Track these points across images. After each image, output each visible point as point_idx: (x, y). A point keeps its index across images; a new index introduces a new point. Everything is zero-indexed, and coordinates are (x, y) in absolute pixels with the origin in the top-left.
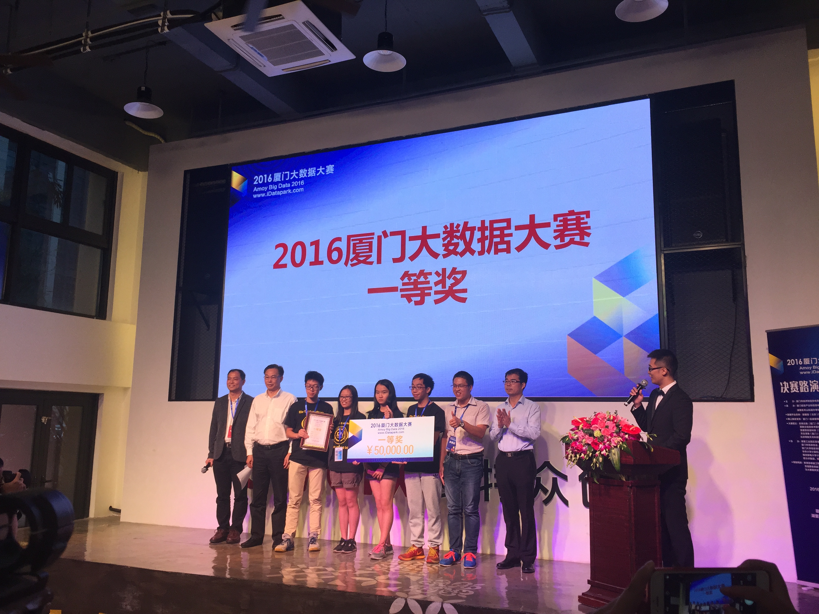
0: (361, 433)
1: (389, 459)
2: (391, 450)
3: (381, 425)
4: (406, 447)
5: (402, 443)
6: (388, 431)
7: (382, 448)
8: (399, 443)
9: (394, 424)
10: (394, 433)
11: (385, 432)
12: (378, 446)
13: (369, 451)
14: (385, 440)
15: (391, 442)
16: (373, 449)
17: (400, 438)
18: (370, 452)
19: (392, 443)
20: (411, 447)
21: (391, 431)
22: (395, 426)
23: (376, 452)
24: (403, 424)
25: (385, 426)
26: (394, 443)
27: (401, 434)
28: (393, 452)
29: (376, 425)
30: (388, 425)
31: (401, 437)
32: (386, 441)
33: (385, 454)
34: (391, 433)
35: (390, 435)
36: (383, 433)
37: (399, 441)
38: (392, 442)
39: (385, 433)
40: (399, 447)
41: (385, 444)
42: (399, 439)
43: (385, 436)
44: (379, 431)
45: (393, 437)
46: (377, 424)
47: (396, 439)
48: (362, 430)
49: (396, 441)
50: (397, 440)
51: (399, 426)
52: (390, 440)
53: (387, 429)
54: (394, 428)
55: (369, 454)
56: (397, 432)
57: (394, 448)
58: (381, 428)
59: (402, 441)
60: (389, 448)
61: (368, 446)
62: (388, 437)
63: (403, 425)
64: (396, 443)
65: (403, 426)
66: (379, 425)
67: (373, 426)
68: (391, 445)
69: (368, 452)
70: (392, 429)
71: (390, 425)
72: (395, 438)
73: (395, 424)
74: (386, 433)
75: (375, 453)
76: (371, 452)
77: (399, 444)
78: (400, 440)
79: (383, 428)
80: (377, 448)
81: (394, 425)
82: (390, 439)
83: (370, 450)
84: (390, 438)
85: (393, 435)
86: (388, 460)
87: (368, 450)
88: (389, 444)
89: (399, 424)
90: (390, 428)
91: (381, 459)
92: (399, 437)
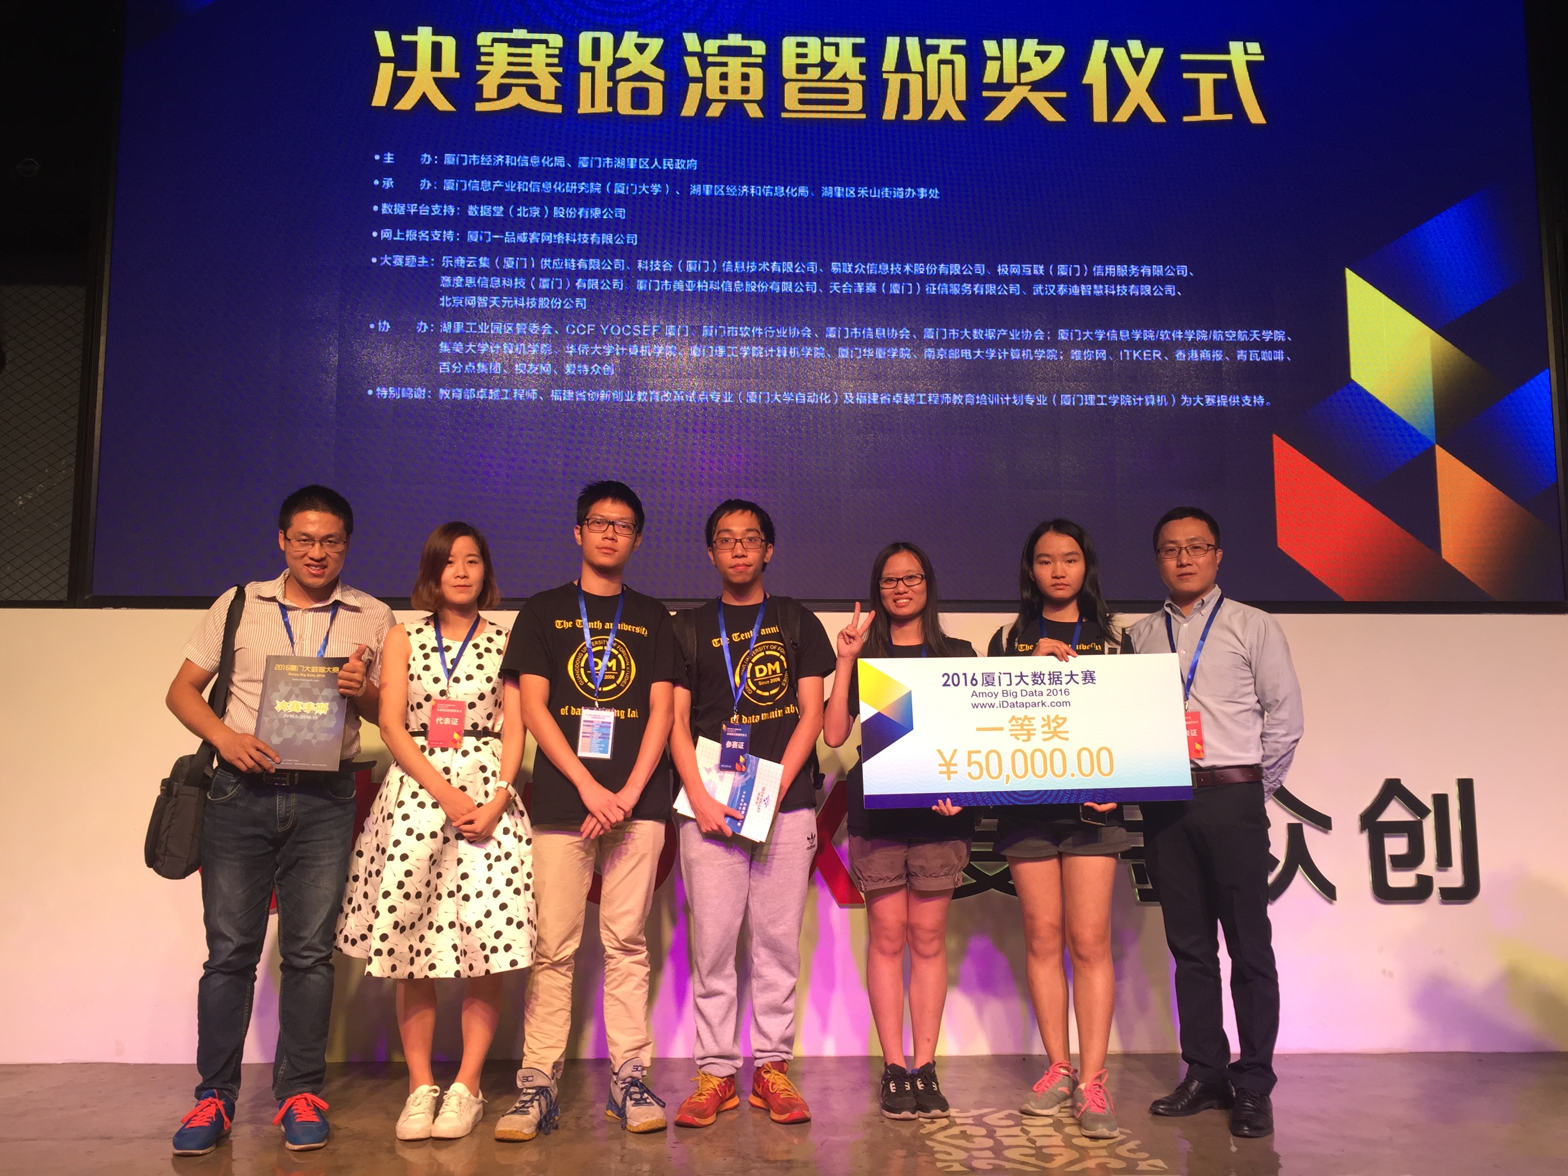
0: (906, 704)
1: (1024, 796)
2: (1029, 762)
3: (979, 677)
4: (1085, 755)
5: (1067, 739)
6: (1010, 699)
7: (993, 756)
8: (1056, 738)
9: (1030, 676)
10: (1035, 705)
11: (997, 701)
12: (979, 752)
13: (944, 769)
14: (1002, 729)
15: (1025, 738)
16: (961, 759)
17: (1060, 725)
18: (949, 773)
19: (1029, 740)
20: (1104, 754)
21: (1020, 699)
22: (1035, 683)
23: (975, 770)
24: (1063, 675)
25: (996, 682)
26: (1037, 741)
27: (1061, 711)
28: (1039, 770)
29: (962, 678)
30: (1005, 679)
31: (1060, 721)
32: (1006, 732)
33: (1008, 777)
34: (1023, 705)
35: (1020, 712)
36: (992, 706)
37: (1055, 734)
38: (1029, 735)
39: (997, 705)
40: (1057, 756)
41: (1006, 744)
42: (1055, 728)
43: (1002, 716)
44: (976, 700)
45: (1033, 722)
46: (965, 674)
47: (1043, 726)
48: (910, 693)
49: (1044, 733)
50: (1046, 729)
51: (1046, 681)
52: (1023, 729)
53: (1005, 693)
54: (1031, 688)
55: (949, 778)
56: (1043, 704)
57: (1038, 756)
58: (979, 688)
59: (1067, 732)
60: (1019, 757)
61: (939, 752)
62: (1013, 718)
63: (1065, 679)
64: (1045, 740)
65: (1064, 683)
66: (973, 679)
67: (951, 680)
68: (1028, 748)
69: (941, 773)
70: (1024, 693)
71: (1016, 680)
72: (1037, 723)
73: (1035, 675)
74: (1001, 705)
75: (970, 774)
76: (956, 772)
77: (1056, 743)
78: (1058, 729)
79: (990, 689)
80: (974, 758)
81: (1029, 680)
82: (1022, 725)
83: (948, 764)
84: (1020, 722)
85: (1030, 712)
86: (1021, 798)
87: (940, 765)
88: (1020, 745)
89: (1047, 677)
90: (1013, 688)
91: (994, 793)
92: (1052, 718)
